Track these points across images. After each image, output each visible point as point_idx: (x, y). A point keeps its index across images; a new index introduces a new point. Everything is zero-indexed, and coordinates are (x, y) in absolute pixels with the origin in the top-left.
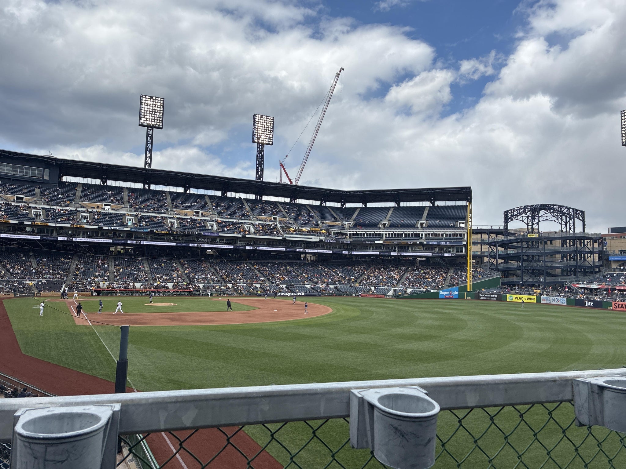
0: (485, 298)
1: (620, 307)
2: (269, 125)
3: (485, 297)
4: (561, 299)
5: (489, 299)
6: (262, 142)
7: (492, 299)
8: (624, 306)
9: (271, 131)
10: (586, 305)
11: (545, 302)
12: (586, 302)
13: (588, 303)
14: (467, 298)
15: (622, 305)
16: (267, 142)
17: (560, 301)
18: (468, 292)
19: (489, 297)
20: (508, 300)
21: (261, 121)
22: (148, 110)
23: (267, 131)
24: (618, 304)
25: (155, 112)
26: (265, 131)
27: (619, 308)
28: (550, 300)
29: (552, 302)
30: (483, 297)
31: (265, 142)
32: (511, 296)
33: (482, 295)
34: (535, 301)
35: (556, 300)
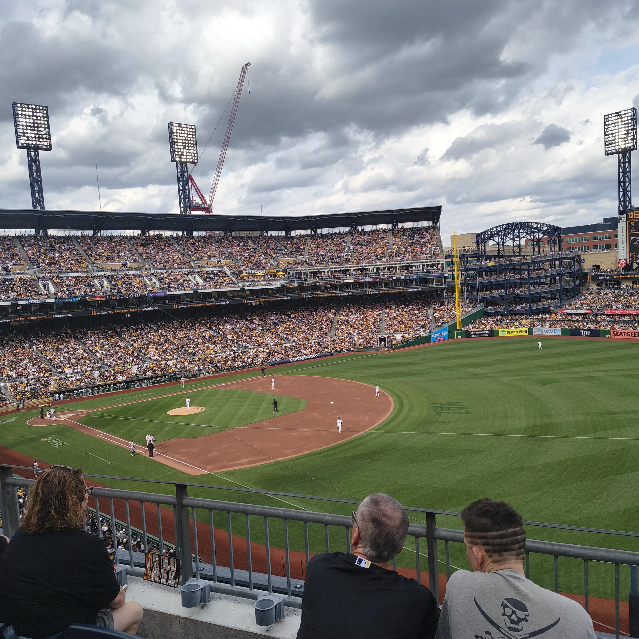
0: (476, 336)
1: (618, 335)
2: (191, 136)
3: (476, 334)
4: (554, 329)
5: (480, 336)
6: (185, 160)
7: (483, 335)
8: (623, 334)
9: (194, 145)
10: (583, 335)
11: (537, 333)
12: (582, 331)
13: (585, 333)
14: (457, 337)
15: (621, 333)
16: (191, 160)
17: (554, 331)
18: (458, 330)
19: (481, 334)
20: (500, 335)
21: (180, 132)
22: (28, 124)
23: (190, 145)
24: (617, 332)
25: (38, 127)
26: (187, 145)
28: (542, 331)
29: (545, 334)
30: (474, 334)
31: (188, 160)
32: (503, 331)
33: (473, 333)
34: (527, 334)
35: (549, 331)
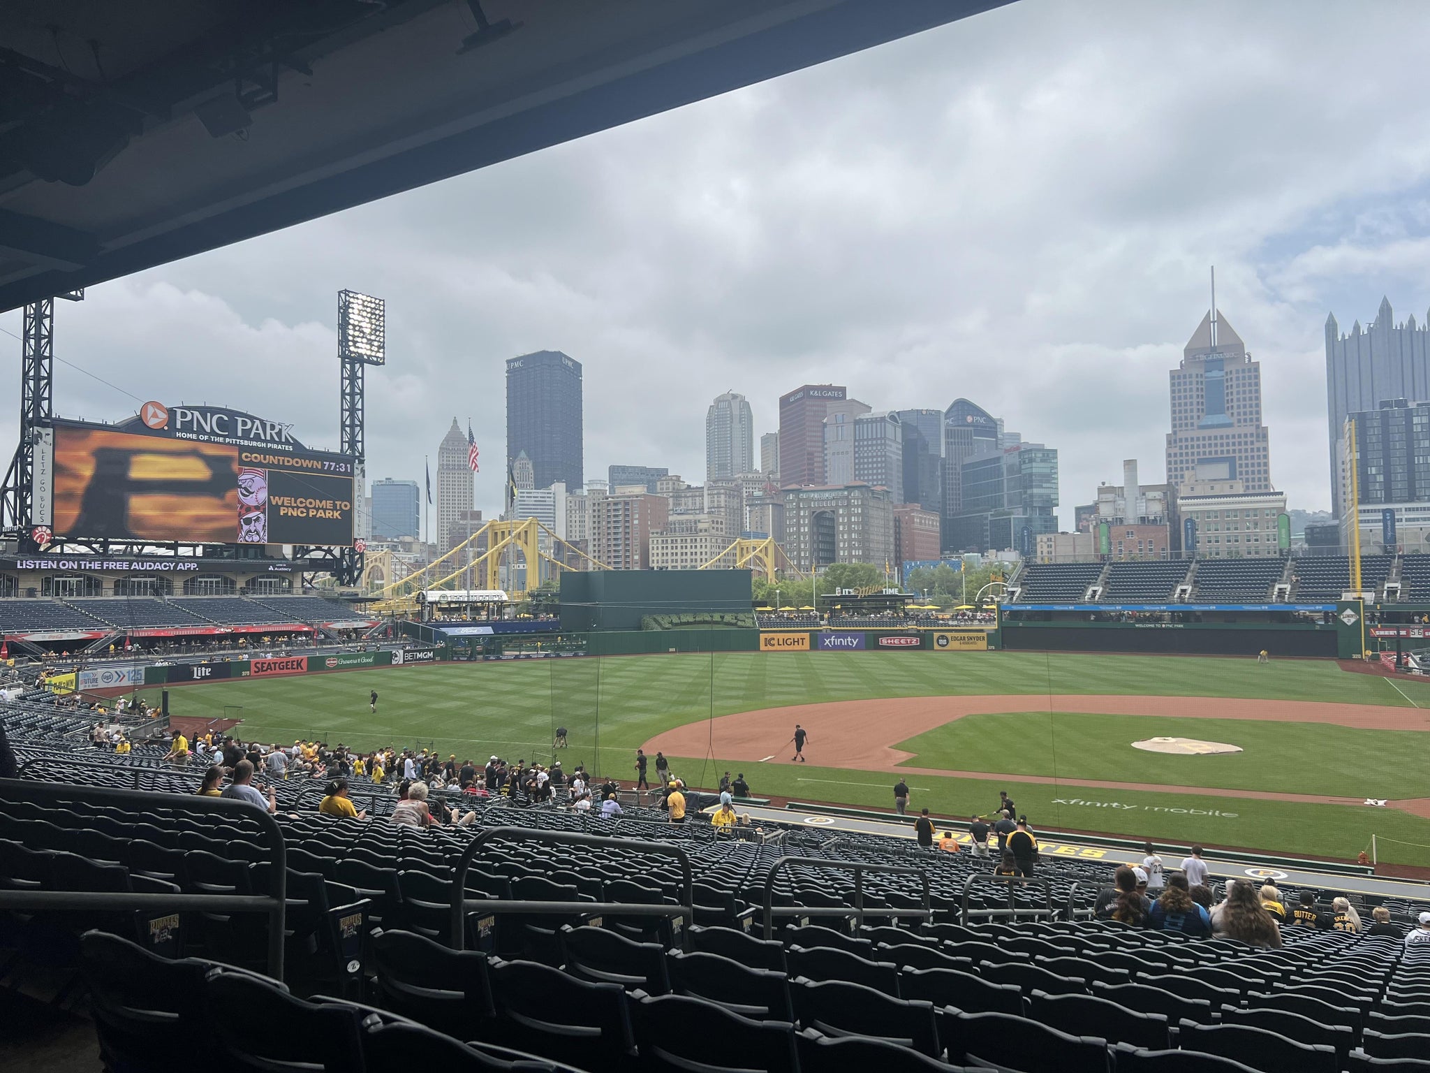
1: (264, 669)
4: (128, 672)
8: (273, 666)
10: (195, 677)
12: (195, 669)
13: (199, 671)
15: (269, 664)
17: (127, 675)
24: (263, 663)
27: (263, 671)
28: (95, 680)
29: (101, 685)
35: (116, 676)
